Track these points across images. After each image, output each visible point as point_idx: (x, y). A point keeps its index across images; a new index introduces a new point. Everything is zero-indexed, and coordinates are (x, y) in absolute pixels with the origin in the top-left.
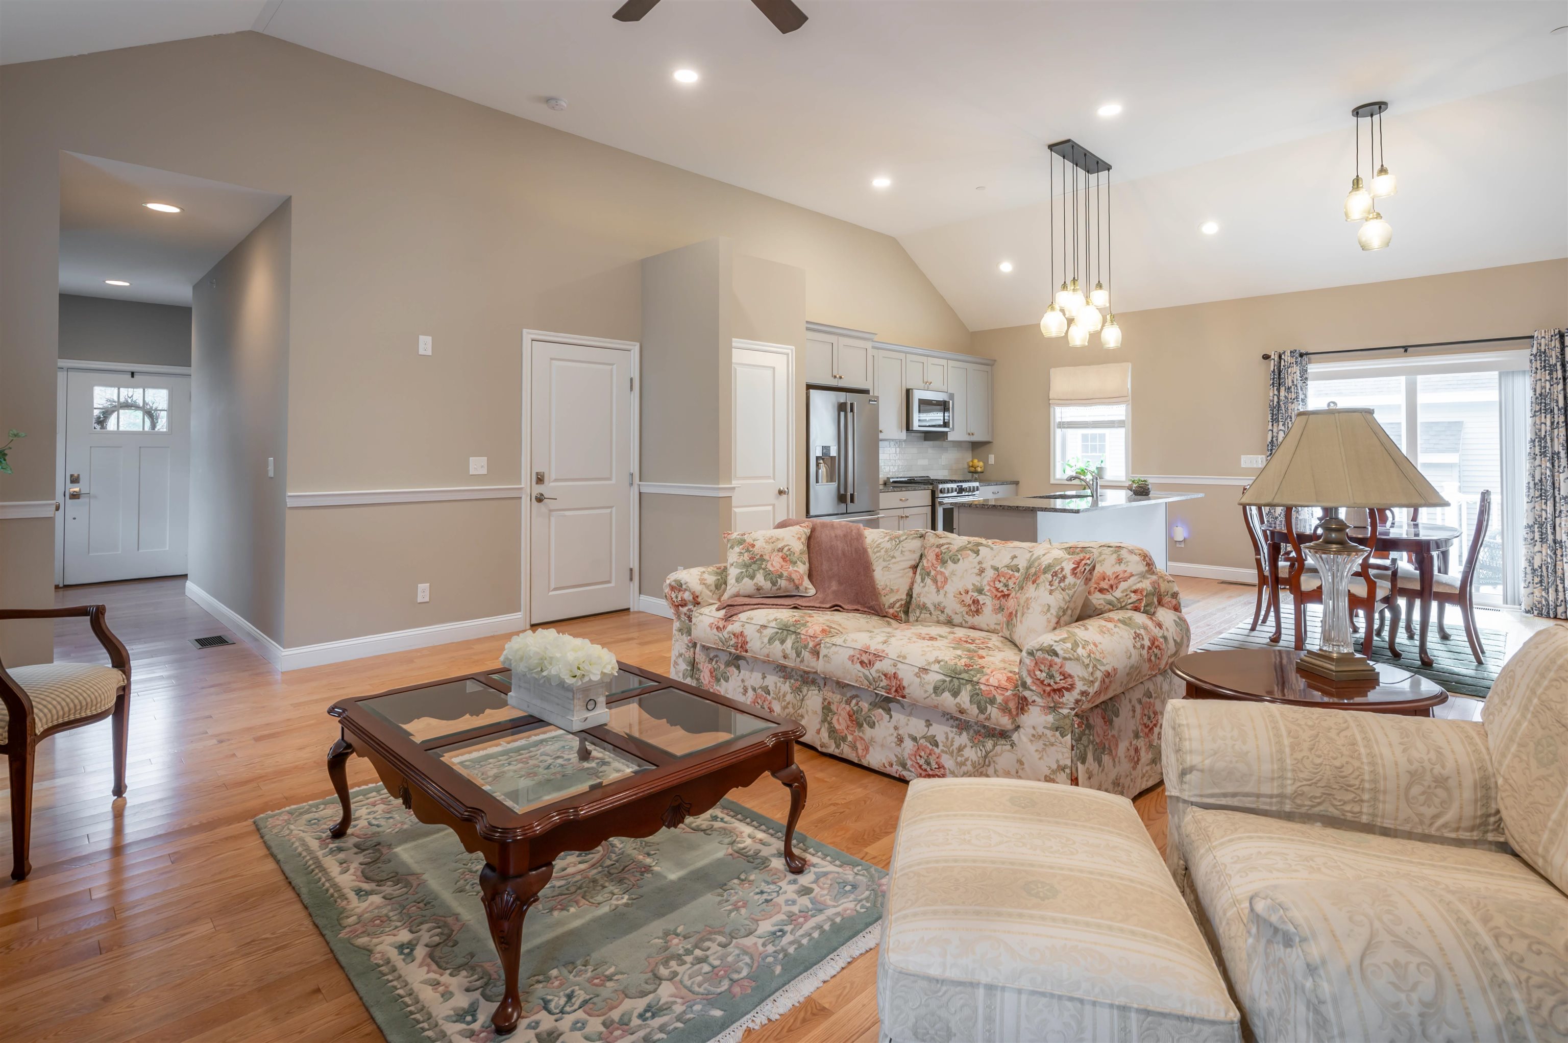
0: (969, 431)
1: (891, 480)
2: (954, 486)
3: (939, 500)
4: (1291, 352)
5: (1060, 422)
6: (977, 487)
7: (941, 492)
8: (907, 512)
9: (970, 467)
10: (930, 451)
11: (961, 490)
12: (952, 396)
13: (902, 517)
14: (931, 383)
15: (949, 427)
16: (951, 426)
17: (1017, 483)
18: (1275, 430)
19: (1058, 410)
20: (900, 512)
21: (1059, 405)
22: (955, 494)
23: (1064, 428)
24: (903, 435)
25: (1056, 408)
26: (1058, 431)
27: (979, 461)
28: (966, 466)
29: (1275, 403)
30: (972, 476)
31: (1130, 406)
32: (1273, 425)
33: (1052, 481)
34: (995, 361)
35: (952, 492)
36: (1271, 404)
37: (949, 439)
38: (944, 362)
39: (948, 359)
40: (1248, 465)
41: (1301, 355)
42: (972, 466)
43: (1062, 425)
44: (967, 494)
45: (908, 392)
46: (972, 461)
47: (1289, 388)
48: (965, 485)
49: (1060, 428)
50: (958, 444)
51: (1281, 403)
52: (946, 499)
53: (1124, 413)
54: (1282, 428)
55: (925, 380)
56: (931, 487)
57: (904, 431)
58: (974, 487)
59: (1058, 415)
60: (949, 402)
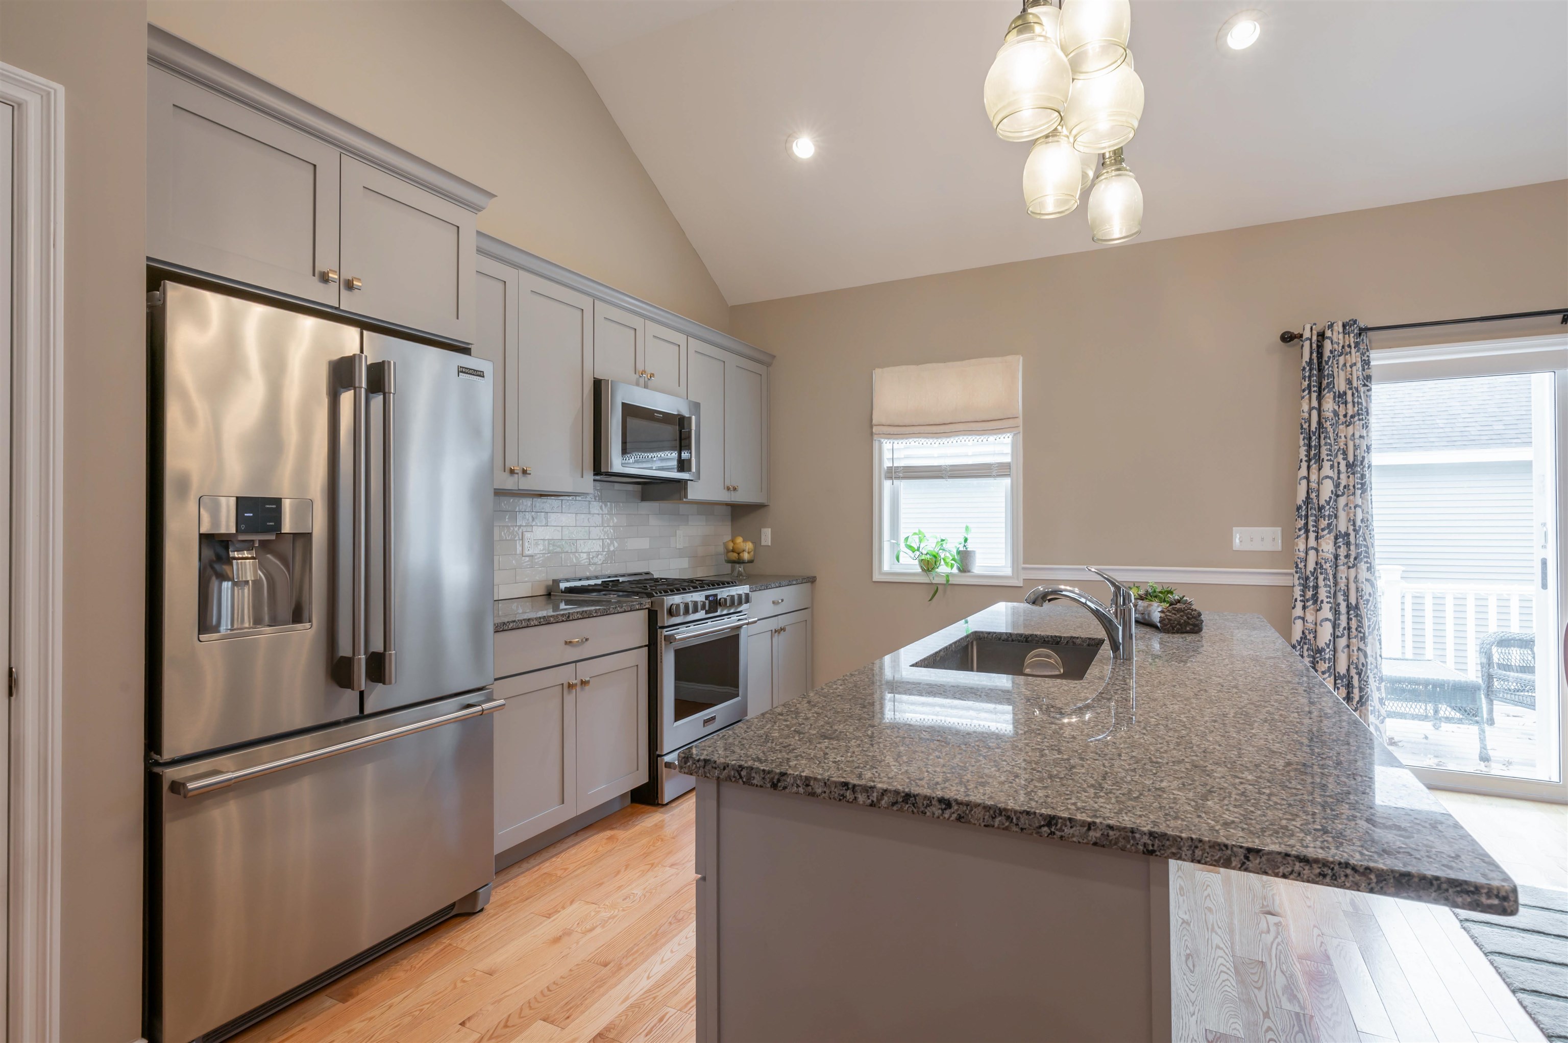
0: (728, 483)
1: (563, 586)
2: (698, 597)
3: (665, 632)
4: (1344, 326)
5: (890, 469)
6: (747, 595)
7: (671, 613)
8: (586, 671)
9: (728, 551)
10: (654, 521)
11: (714, 605)
12: (696, 407)
13: (571, 686)
14: (652, 375)
15: (689, 470)
16: (694, 469)
17: (812, 580)
18: (1314, 477)
19: (887, 445)
20: (566, 675)
21: (890, 436)
22: (701, 614)
23: (898, 478)
24: (588, 482)
25: (884, 441)
26: (887, 484)
27: (745, 541)
28: (721, 549)
29: (1314, 425)
30: (733, 570)
31: (1020, 437)
32: (1309, 467)
33: (877, 577)
34: (774, 357)
35: (696, 611)
36: (1306, 426)
37: (691, 496)
38: (680, 338)
39: (689, 335)
40: (1248, 547)
41: (1363, 331)
42: (733, 551)
43: (895, 473)
44: (725, 612)
45: (598, 386)
46: (733, 541)
47: (1342, 395)
48: (723, 593)
49: (891, 478)
50: (706, 507)
51: (1327, 424)
52: (683, 629)
53: (1008, 449)
54: (1330, 473)
55: (640, 367)
56: (647, 602)
57: (589, 476)
58: (740, 596)
59: (887, 455)
60: (690, 418)
